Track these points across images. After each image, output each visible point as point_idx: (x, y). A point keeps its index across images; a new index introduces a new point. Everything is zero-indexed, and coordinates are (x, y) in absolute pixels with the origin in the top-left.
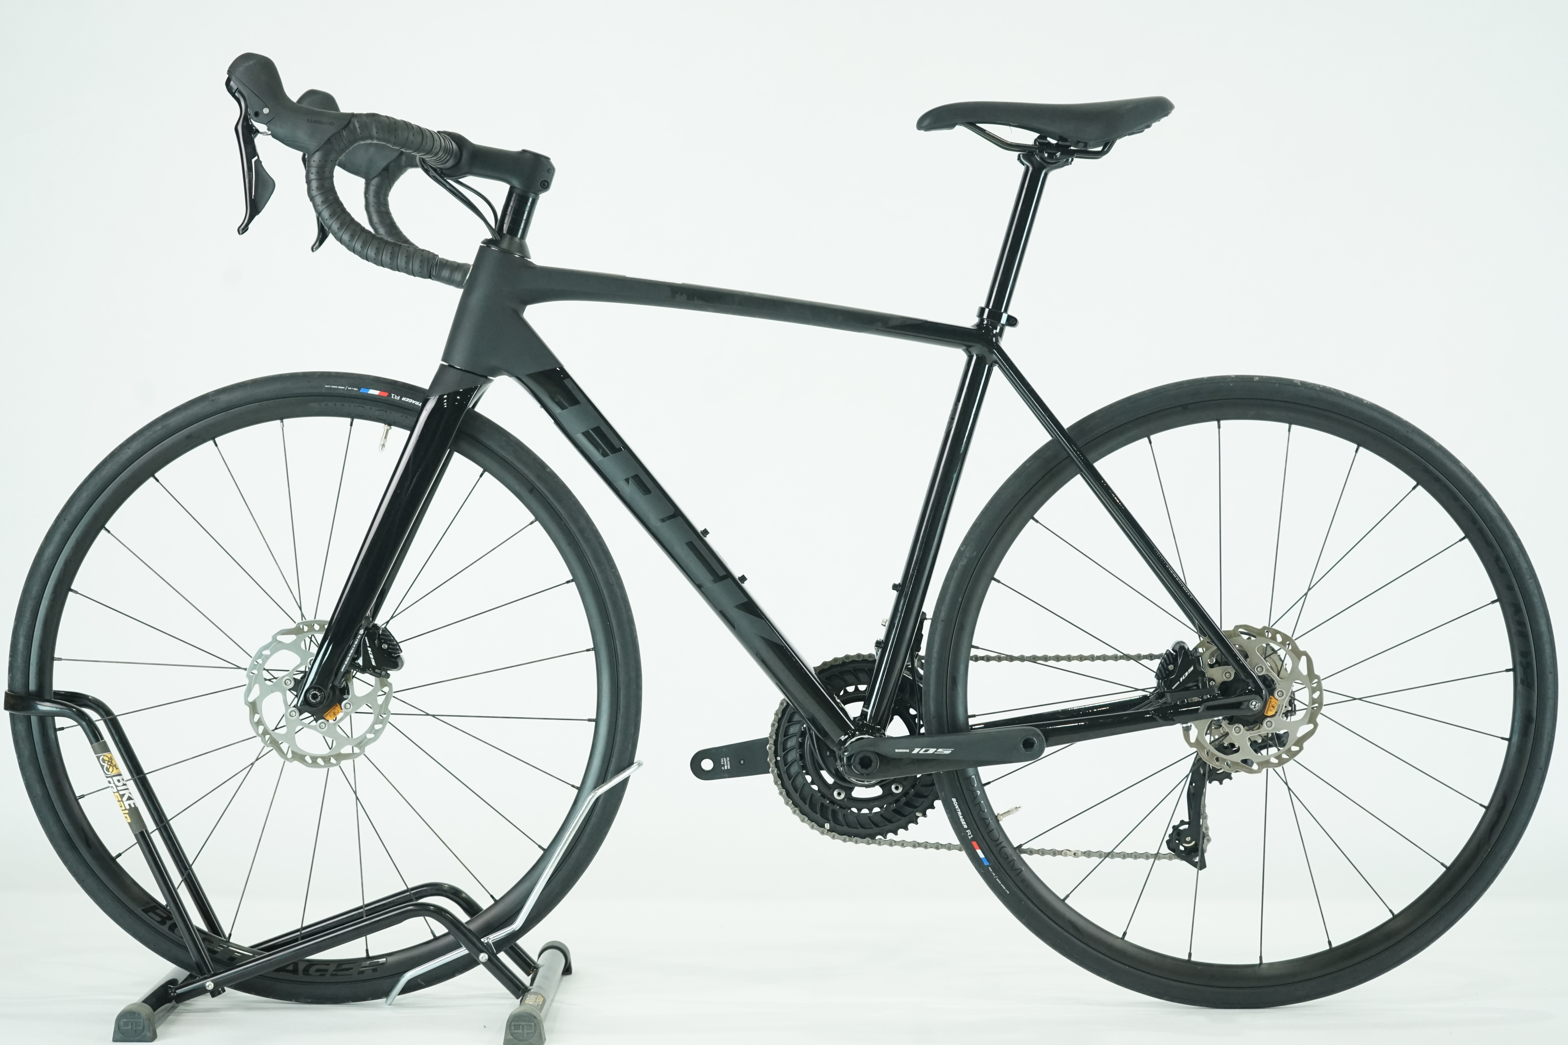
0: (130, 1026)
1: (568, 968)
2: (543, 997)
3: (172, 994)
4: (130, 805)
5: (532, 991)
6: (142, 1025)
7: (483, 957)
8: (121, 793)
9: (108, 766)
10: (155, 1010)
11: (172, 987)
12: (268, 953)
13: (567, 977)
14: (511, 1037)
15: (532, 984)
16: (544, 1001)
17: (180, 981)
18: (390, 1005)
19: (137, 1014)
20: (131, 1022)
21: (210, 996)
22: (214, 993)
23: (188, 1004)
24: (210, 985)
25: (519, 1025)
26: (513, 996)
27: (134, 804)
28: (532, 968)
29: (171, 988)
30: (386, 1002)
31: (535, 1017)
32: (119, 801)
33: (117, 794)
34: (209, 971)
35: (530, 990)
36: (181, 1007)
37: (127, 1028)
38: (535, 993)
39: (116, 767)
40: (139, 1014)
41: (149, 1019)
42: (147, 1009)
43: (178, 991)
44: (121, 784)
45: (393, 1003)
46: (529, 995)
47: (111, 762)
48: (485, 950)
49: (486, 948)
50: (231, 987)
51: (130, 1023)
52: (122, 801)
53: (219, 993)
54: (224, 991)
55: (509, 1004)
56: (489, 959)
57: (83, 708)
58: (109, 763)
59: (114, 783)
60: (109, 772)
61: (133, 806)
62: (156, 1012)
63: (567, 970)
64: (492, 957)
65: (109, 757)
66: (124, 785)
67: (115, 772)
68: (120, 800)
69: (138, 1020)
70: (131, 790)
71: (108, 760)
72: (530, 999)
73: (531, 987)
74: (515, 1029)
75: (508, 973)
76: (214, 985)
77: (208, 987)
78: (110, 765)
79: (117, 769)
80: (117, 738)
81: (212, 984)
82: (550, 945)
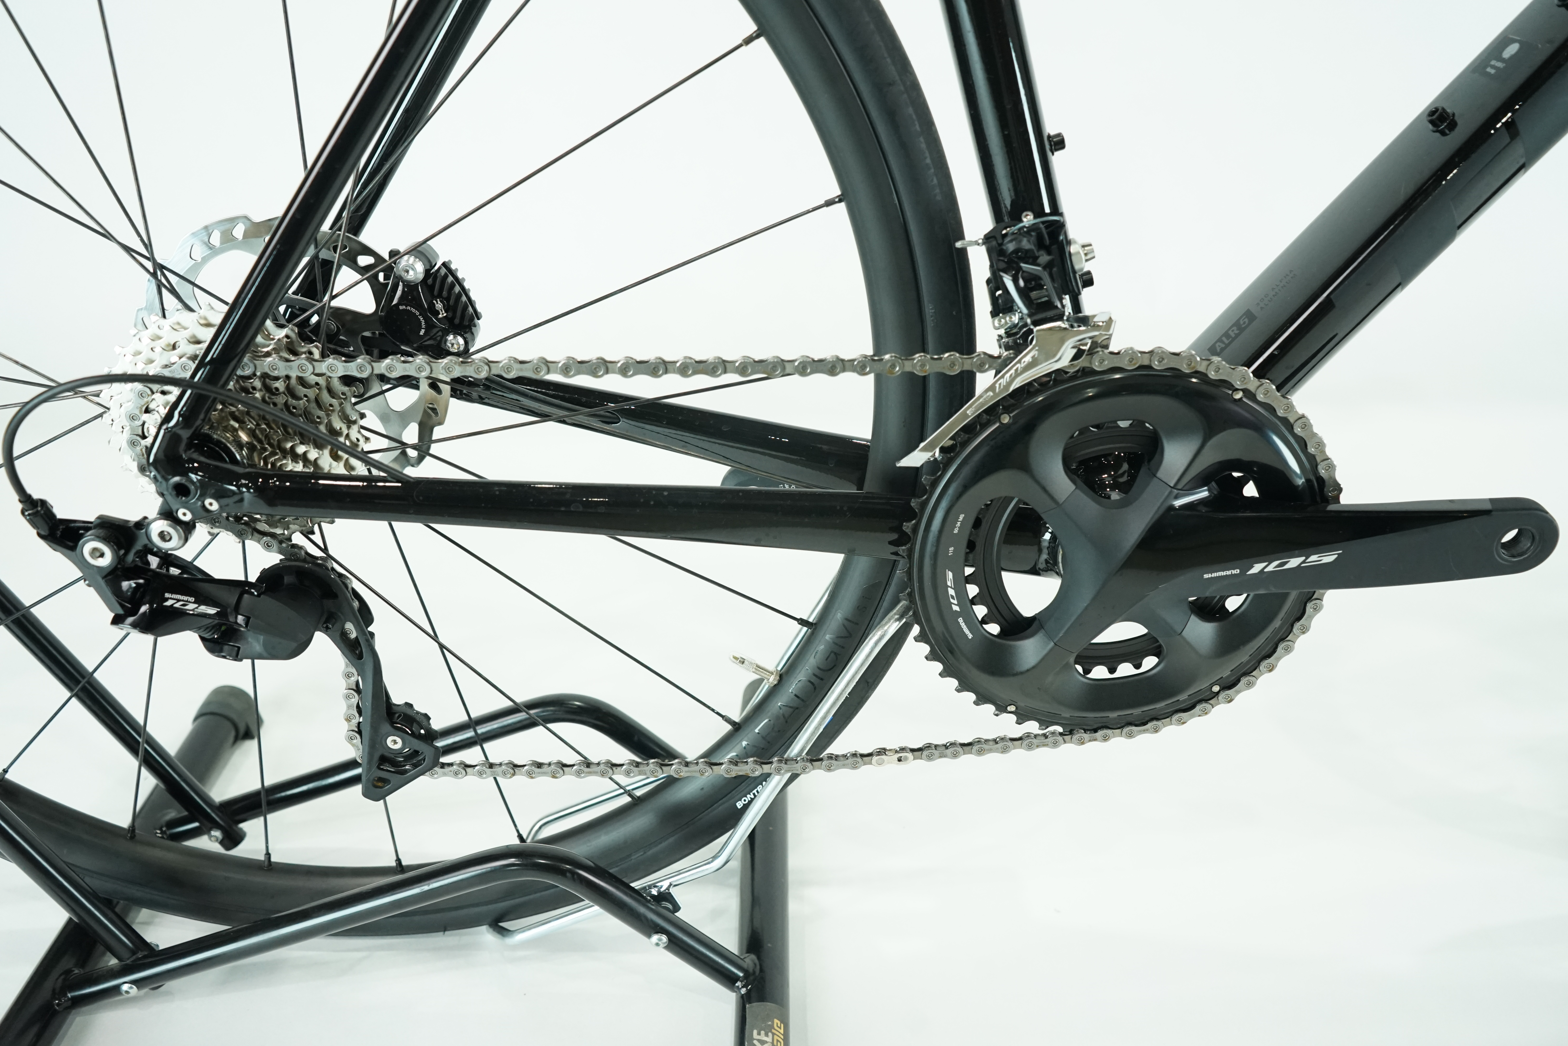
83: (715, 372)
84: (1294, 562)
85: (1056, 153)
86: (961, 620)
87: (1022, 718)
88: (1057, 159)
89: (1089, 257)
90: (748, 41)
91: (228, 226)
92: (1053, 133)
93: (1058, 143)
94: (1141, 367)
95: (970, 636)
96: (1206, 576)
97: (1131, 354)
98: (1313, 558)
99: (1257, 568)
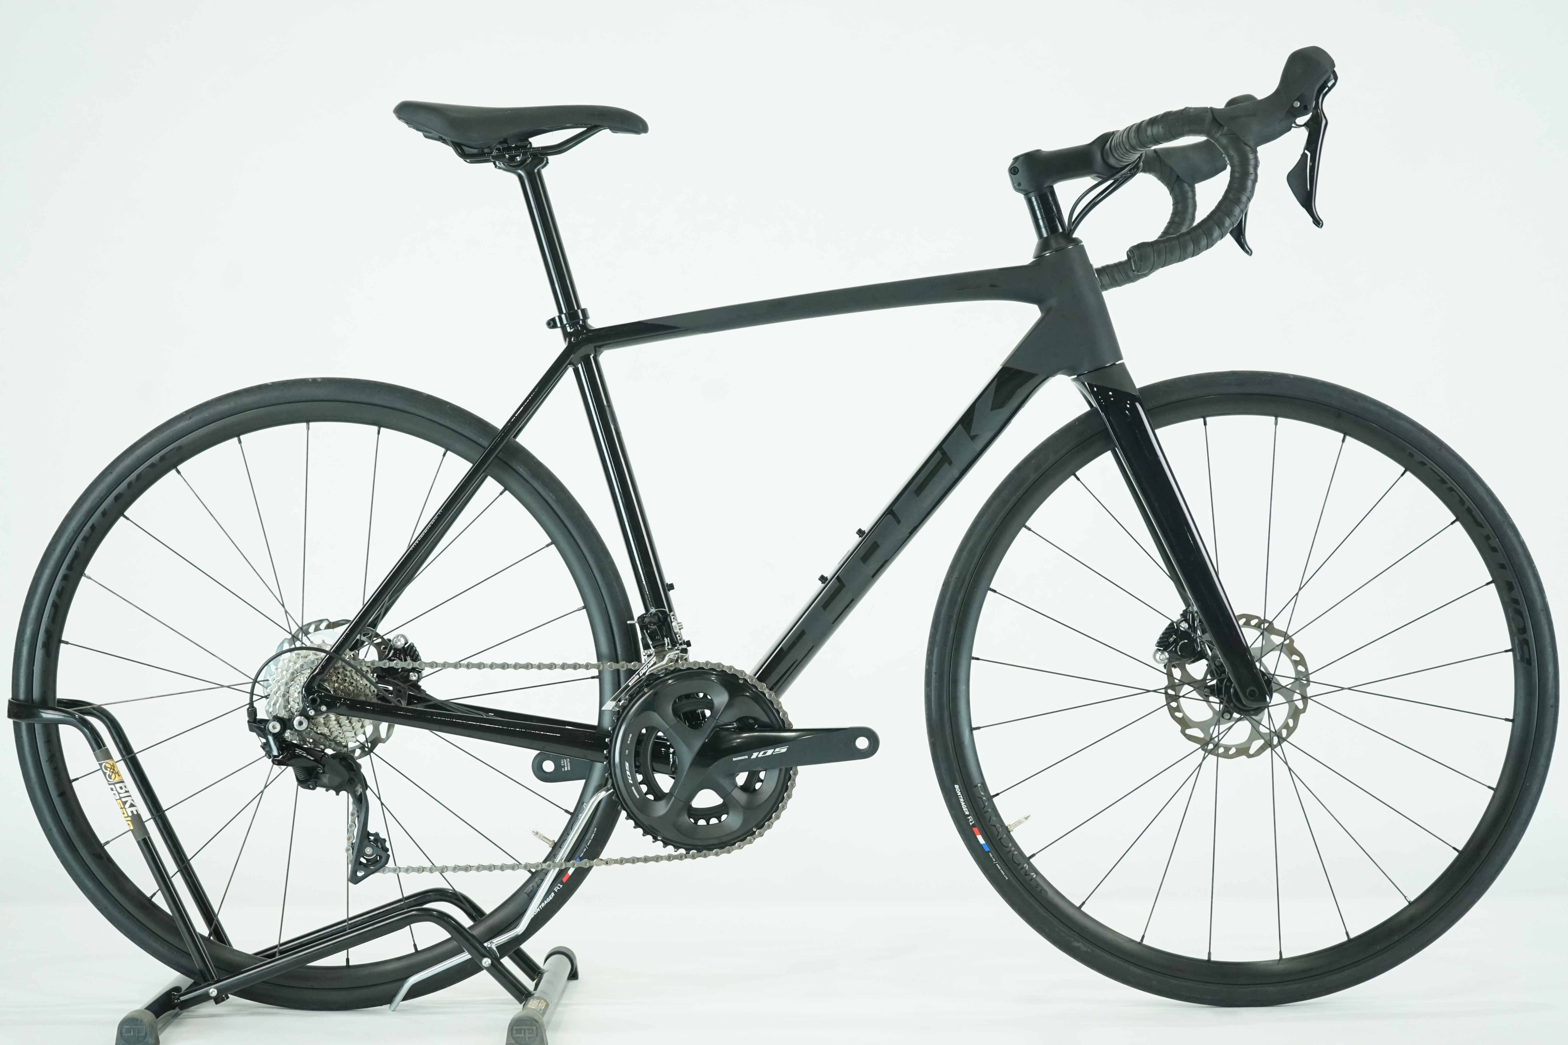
0: (132, 1033)
1: (574, 973)
2: (546, 1001)
3: (176, 1001)
4: (132, 812)
5: (535, 995)
6: (144, 1032)
7: (486, 962)
8: (124, 800)
9: (111, 774)
10: (157, 1016)
11: (176, 993)
12: (270, 960)
13: (573, 983)
14: (513, 1042)
15: (536, 989)
16: (547, 1005)
17: (184, 989)
18: (393, 1011)
19: (139, 1021)
20: (134, 1028)
21: (214, 1003)
22: (218, 1000)
23: (191, 1011)
24: (213, 992)
25: (520, 1030)
26: (516, 1002)
27: (136, 811)
28: (537, 973)
29: (174, 995)
30: (390, 1008)
31: (537, 1022)
32: (121, 808)
33: (119, 801)
34: (213, 978)
35: (533, 994)
36: (185, 1013)
37: (129, 1035)
38: (538, 998)
39: (118, 774)
40: (141, 1021)
41: (152, 1026)
42: (150, 1016)
43: (182, 998)
44: (123, 791)
45: (397, 1009)
46: (532, 1000)
47: (114, 770)
48: (488, 955)
49: (489, 953)
50: (235, 994)
51: (132, 1030)
52: (124, 808)
53: (223, 1000)
54: (228, 998)
55: (513, 1008)
56: (492, 964)
57: (88, 716)
58: (112, 770)
59: (117, 790)
60: (111, 779)
61: (135, 813)
62: (159, 1018)
63: (574, 975)
64: (495, 962)
65: (112, 764)
66: (127, 792)
67: (117, 779)
68: (123, 807)
69: (140, 1027)
70: (133, 797)
71: (110, 767)
72: (533, 1004)
73: (535, 992)
74: (516, 1034)
75: (511, 978)
76: (218, 992)
77: (212, 993)
78: (113, 772)
79: (119, 776)
80: (121, 746)
81: (216, 991)
82: (556, 950)
83: (528, 668)
84: (770, 752)
85: (671, 591)
86: (633, 788)
87: (666, 844)
88: (671, 593)
89: (680, 627)
90: (548, 546)
91: (318, 623)
92: (669, 583)
93: (671, 587)
94: (700, 668)
95: (638, 797)
96: (734, 759)
97: (695, 663)
98: (777, 750)
99: (755, 755)
